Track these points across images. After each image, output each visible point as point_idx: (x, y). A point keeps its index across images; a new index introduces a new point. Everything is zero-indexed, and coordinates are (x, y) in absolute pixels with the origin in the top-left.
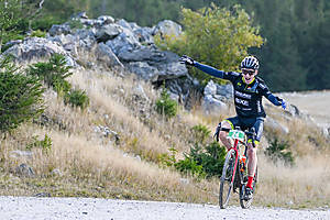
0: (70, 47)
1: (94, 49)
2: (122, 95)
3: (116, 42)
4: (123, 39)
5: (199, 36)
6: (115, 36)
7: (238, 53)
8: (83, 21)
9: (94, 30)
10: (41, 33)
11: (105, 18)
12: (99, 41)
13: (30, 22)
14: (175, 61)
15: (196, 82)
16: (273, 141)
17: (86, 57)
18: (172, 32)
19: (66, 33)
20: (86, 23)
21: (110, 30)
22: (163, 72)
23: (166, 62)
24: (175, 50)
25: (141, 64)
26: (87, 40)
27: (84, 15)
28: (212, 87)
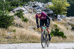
1: (32, 9)
3: (37, 7)
4: (39, 7)
5: (56, 5)
7: (64, 8)
8: (30, 3)
9: (33, 5)
10: (21, 6)
11: (35, 2)
13: (19, 4)
14: (50, 11)
15: (55, 15)
16: (72, 27)
17: (31, 11)
19: (26, 6)
20: (31, 3)
21: (36, 4)
22: (48, 13)
23: (48, 11)
24: (50, 8)
26: (31, 7)
27: (31, 2)
28: (59, 16)
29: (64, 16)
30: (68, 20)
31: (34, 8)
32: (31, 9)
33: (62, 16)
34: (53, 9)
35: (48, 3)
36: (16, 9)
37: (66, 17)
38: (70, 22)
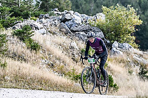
0: (46, 24)
1: (58, 25)
3: (70, 23)
4: (73, 21)
5: (111, 20)
8: (55, 12)
10: (34, 18)
11: (67, 11)
15: (108, 42)
17: (53, 29)
21: (68, 17)
25: (82, 33)
26: (56, 21)
27: (57, 9)
28: (116, 44)
29: (126, 45)
30: (135, 53)
31: (62, 23)
32: (56, 26)
33: (124, 44)
36: (21, 24)
37: (131, 48)
38: (138, 58)
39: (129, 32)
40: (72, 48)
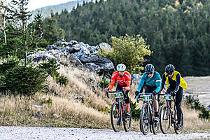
0: (57, 56)
1: (68, 56)
2: (84, 79)
3: (79, 53)
4: (82, 52)
5: (120, 50)
6: (78, 50)
7: (139, 59)
8: (63, 43)
9: (68, 47)
10: (42, 49)
11: (74, 41)
12: (71, 53)
14: (108, 62)
17: (65, 61)
18: (106, 48)
19: (55, 49)
21: (76, 47)
22: (102, 68)
23: (104, 63)
24: (108, 57)
25: (92, 64)
26: (65, 52)
27: (63, 40)
31: (72, 54)
32: (66, 57)
34: (115, 59)
35: (100, 45)
39: (139, 62)
40: (91, 80)
